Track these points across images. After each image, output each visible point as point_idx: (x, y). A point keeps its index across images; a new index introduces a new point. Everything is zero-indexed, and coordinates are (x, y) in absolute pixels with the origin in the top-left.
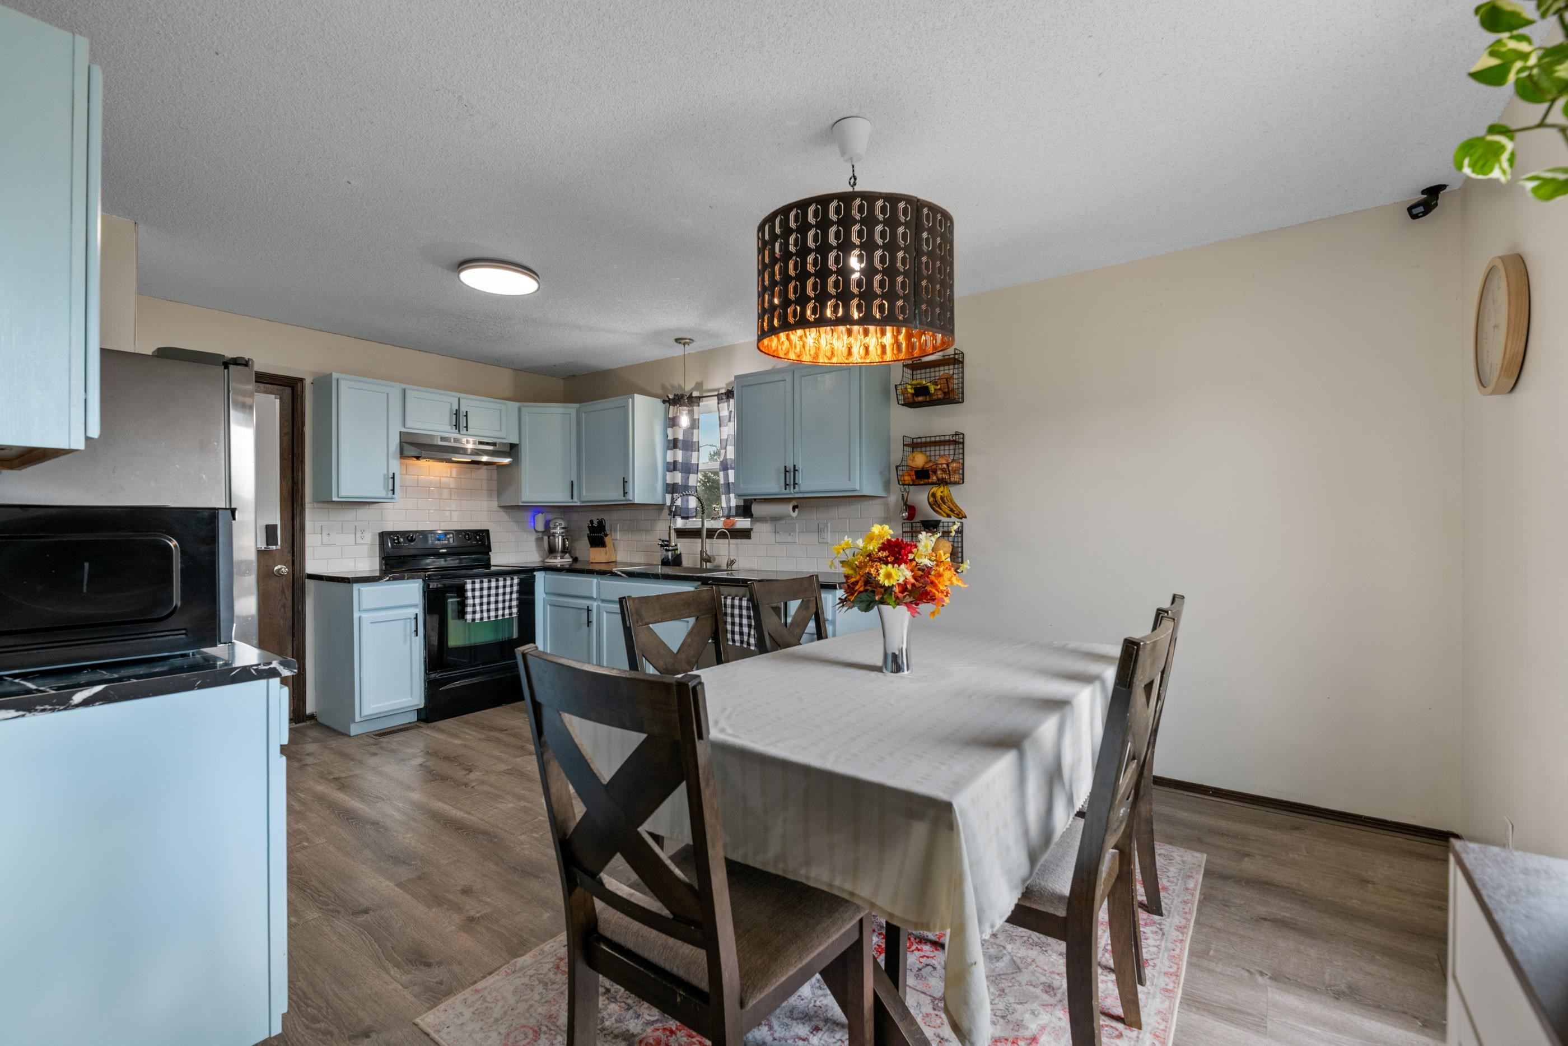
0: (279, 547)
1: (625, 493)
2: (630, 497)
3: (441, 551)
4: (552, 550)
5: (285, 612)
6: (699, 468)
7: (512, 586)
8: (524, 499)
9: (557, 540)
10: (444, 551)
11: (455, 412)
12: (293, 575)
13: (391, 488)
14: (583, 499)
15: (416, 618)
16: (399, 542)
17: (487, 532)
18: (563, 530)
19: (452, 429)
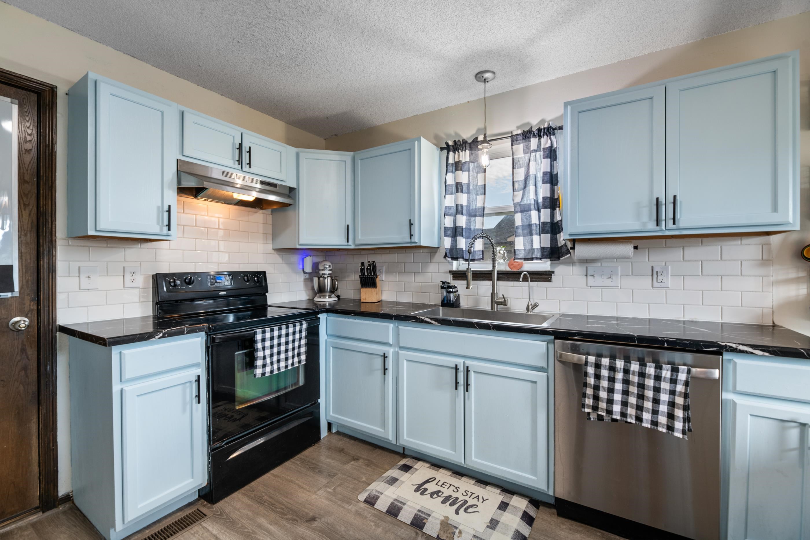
0: (17, 294)
1: (411, 236)
2: (416, 239)
3: (221, 293)
4: (321, 290)
5: (27, 376)
6: (485, 213)
7: (300, 332)
8: (301, 242)
9: (326, 280)
10: (223, 293)
11: (238, 147)
12: (39, 329)
13: (166, 222)
14: (357, 242)
15: (198, 380)
16: (175, 285)
17: (264, 273)
18: (330, 272)
19: (234, 164)
